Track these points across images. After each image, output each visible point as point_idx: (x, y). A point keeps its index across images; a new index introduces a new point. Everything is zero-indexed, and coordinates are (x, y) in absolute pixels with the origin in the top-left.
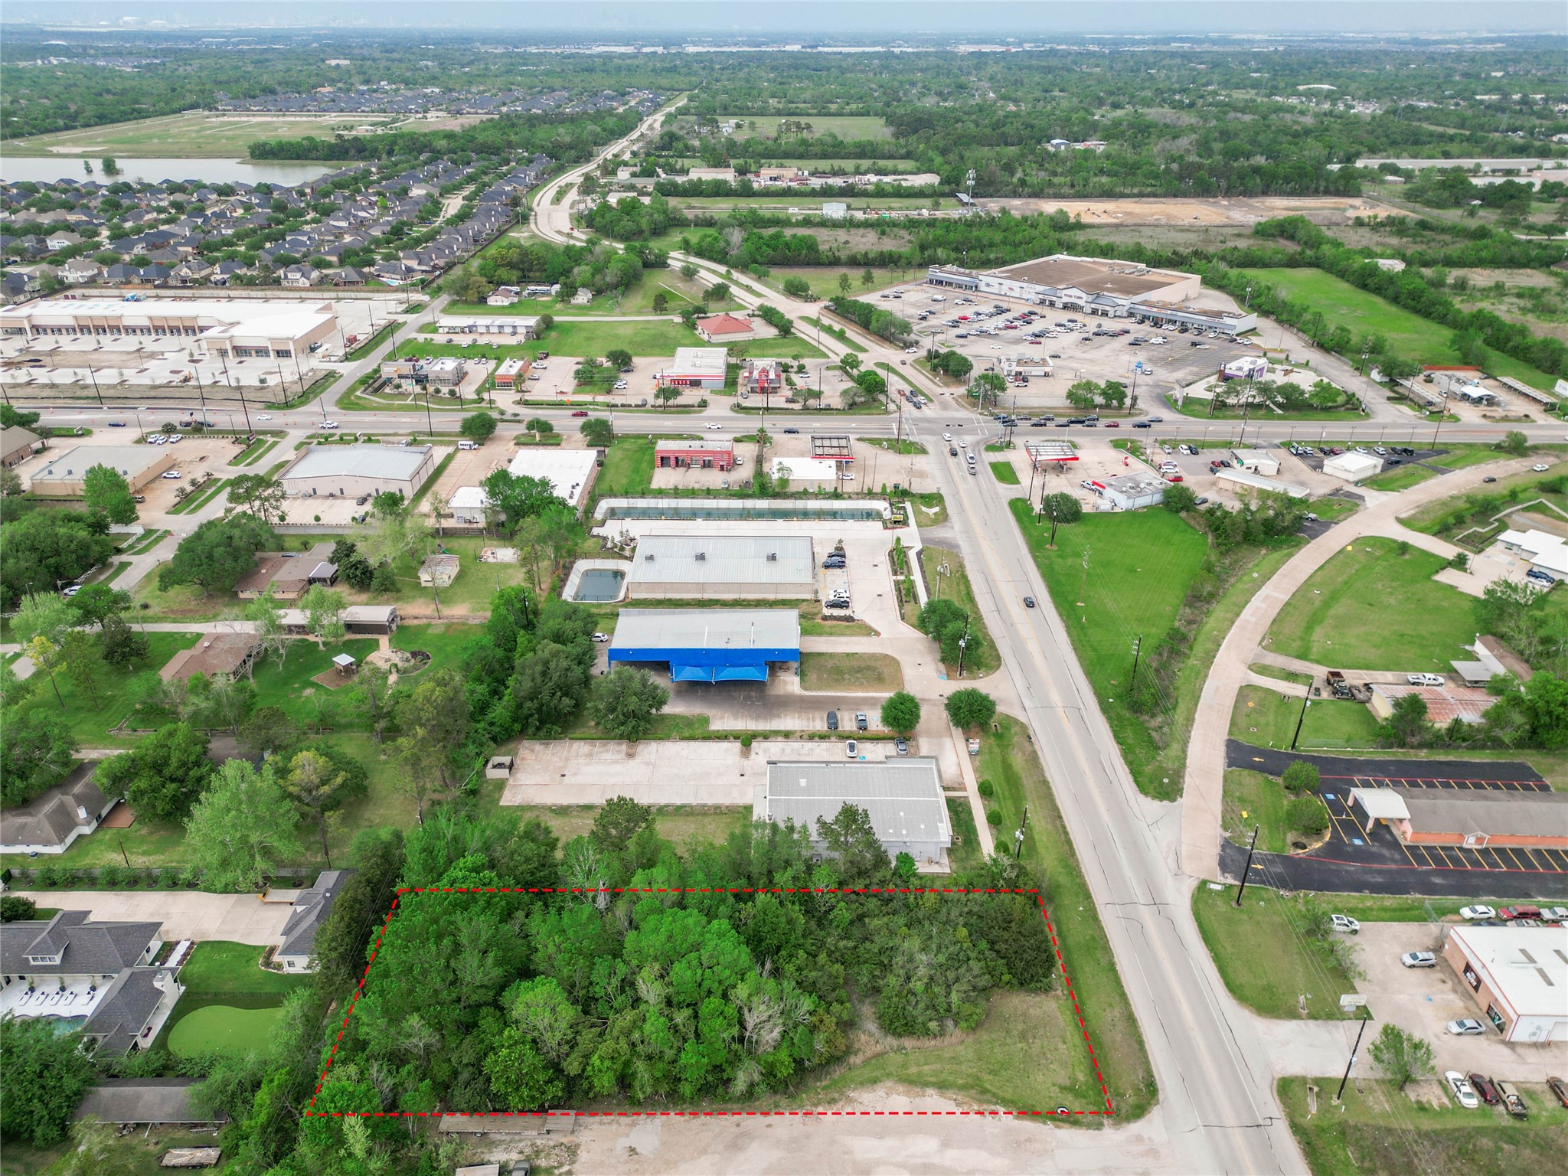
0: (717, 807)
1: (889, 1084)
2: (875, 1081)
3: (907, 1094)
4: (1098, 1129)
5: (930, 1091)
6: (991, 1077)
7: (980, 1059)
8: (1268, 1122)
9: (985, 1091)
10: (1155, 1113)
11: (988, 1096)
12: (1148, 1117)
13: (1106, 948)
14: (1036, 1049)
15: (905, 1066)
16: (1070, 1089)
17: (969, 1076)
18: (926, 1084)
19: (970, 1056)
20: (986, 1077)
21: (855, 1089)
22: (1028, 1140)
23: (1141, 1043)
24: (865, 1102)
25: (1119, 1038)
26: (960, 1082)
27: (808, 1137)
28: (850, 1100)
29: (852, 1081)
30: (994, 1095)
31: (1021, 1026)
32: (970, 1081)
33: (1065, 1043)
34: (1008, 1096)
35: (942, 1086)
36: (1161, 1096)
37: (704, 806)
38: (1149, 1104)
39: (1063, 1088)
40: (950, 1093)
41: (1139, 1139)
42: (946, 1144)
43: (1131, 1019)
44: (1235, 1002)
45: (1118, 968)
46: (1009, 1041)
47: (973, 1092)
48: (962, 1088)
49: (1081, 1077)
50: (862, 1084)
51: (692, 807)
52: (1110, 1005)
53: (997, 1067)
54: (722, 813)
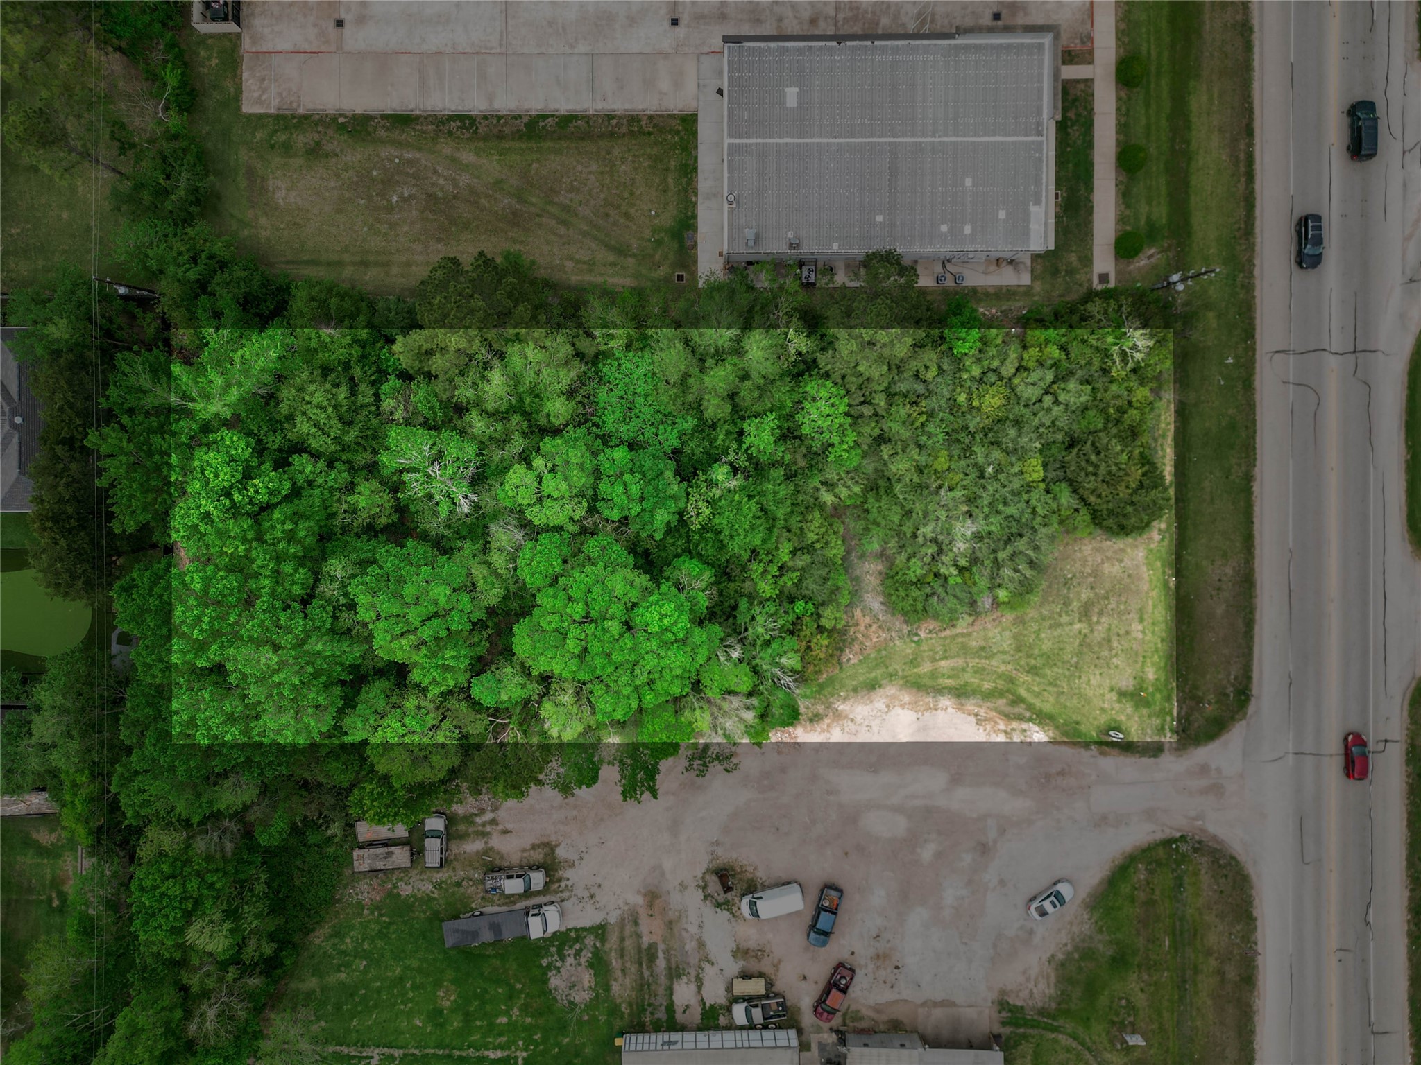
0: (633, 119)
1: (891, 690)
2: (872, 686)
3: (913, 706)
4: (1155, 756)
5: (946, 701)
6: (1029, 678)
7: (1018, 650)
8: (1381, 746)
9: (1017, 700)
10: (1236, 735)
11: (1020, 709)
12: (1225, 737)
13: (1249, 450)
14: (1099, 633)
15: (914, 662)
16: (1135, 696)
17: (1000, 676)
18: (939, 691)
19: (1007, 643)
20: (1024, 678)
21: (845, 699)
22: (1061, 773)
23: (1249, 624)
24: (859, 719)
25: (1220, 610)
26: (987, 686)
27: (783, 770)
28: (838, 716)
29: (843, 686)
30: (1030, 707)
31: (1086, 594)
32: (1001, 684)
33: (1141, 620)
34: (1048, 707)
35: (961, 693)
36: (1251, 709)
37: (609, 116)
38: (1233, 719)
39: (1122, 694)
40: (971, 705)
41: (1204, 770)
42: (956, 780)
43: (1246, 582)
44: (1409, 548)
45: (1256, 488)
46: (1064, 619)
47: (1001, 702)
48: (988, 696)
49: (1151, 674)
50: (855, 690)
51: (586, 118)
52: (1225, 555)
53: (1039, 662)
54: (642, 132)
